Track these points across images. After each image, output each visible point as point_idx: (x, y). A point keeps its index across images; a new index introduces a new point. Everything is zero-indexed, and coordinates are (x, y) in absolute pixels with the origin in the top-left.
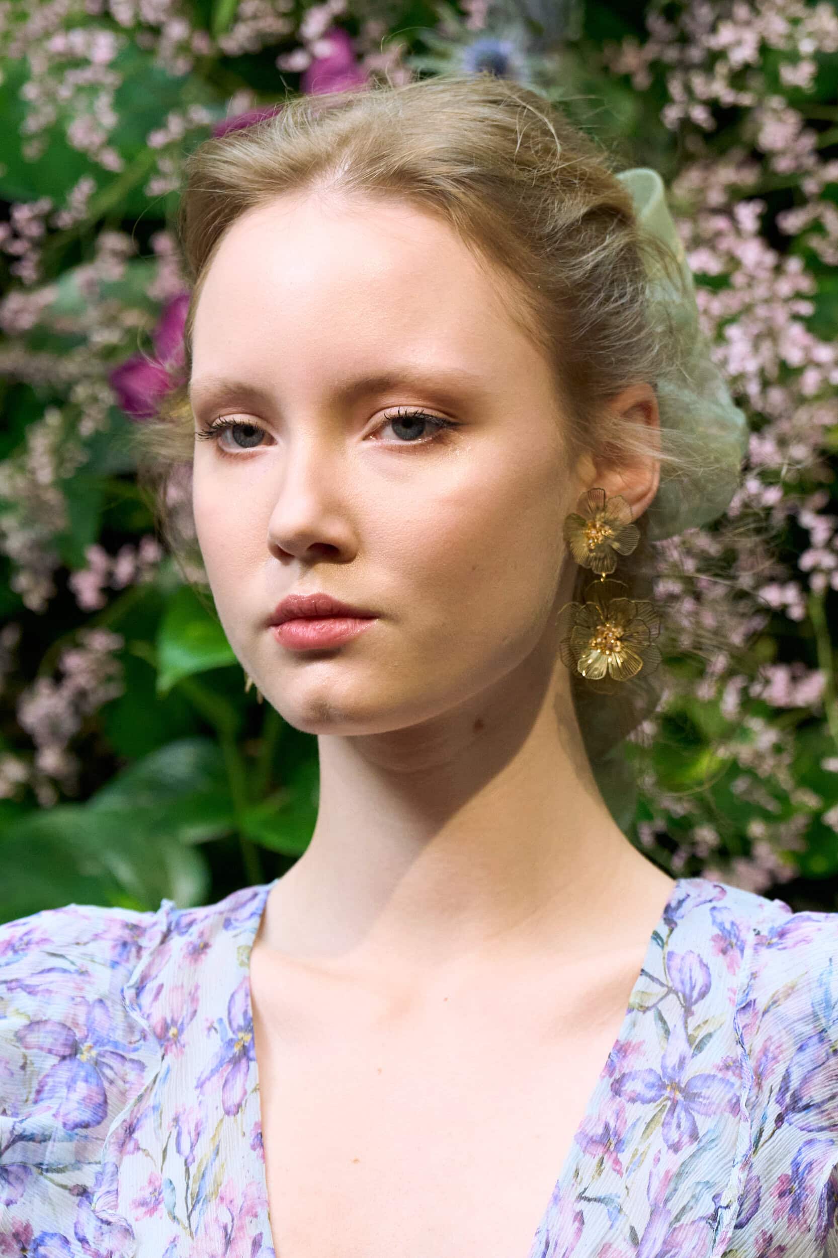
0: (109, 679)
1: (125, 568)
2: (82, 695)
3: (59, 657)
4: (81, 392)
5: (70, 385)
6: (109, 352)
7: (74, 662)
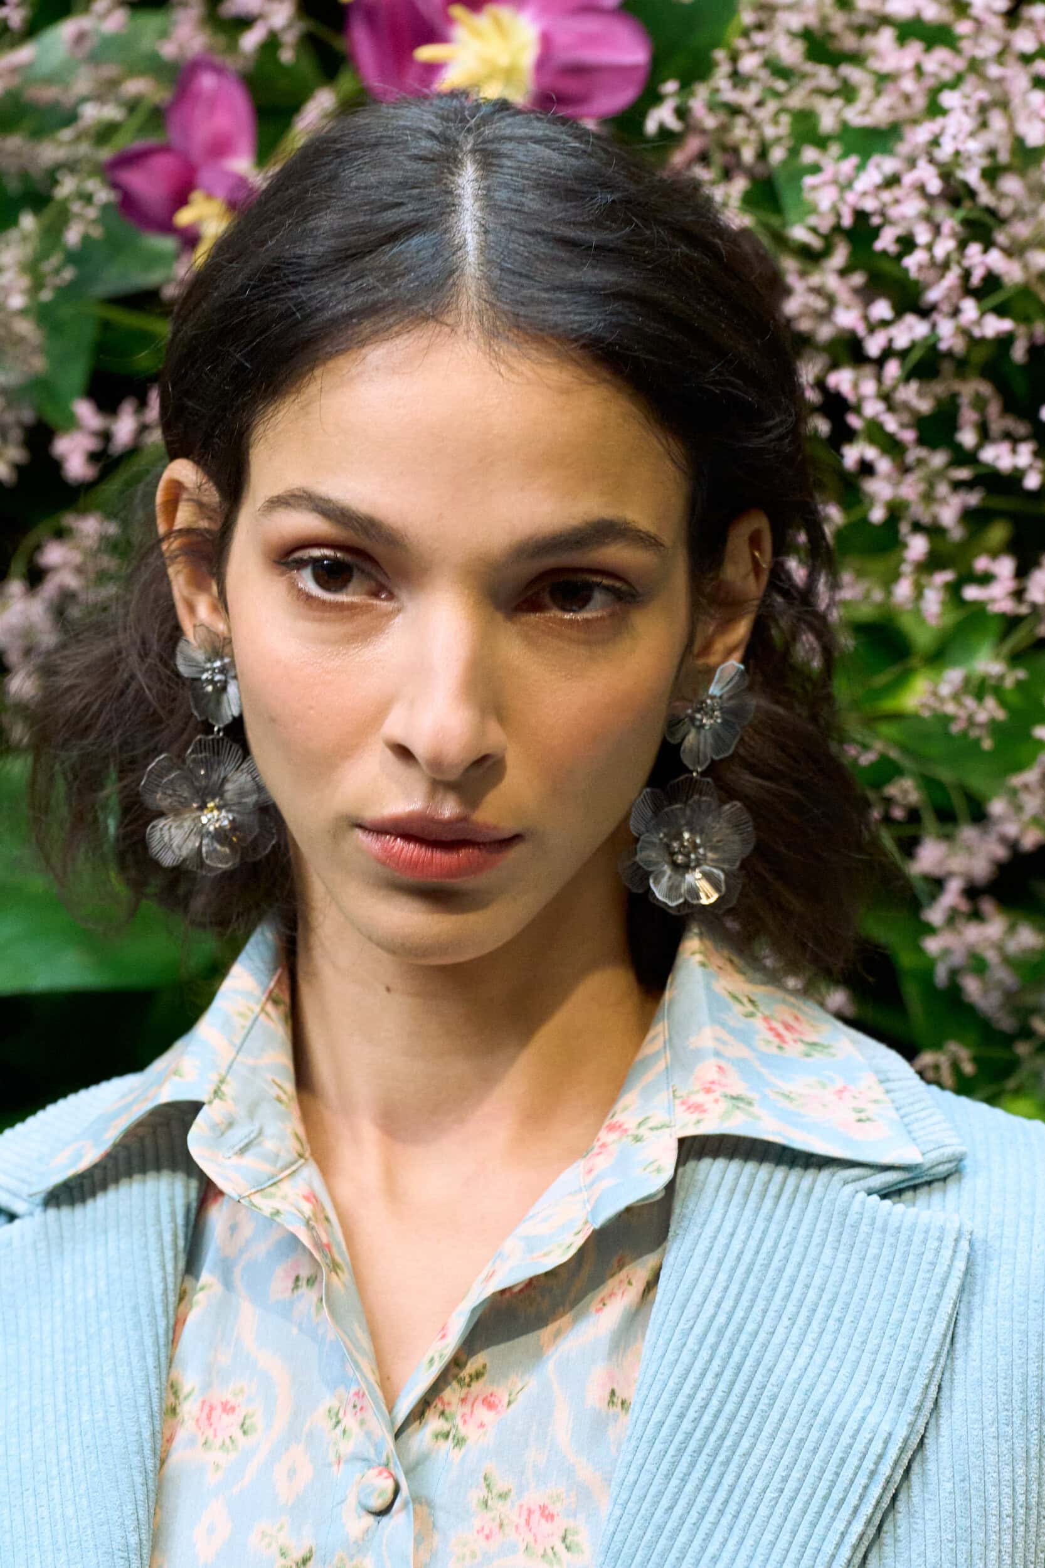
0: (102, 577)
1: (125, 427)
2: (67, 597)
3: (38, 548)
4: (67, 187)
5: (52, 177)
6: (105, 133)
7: (54, 554)
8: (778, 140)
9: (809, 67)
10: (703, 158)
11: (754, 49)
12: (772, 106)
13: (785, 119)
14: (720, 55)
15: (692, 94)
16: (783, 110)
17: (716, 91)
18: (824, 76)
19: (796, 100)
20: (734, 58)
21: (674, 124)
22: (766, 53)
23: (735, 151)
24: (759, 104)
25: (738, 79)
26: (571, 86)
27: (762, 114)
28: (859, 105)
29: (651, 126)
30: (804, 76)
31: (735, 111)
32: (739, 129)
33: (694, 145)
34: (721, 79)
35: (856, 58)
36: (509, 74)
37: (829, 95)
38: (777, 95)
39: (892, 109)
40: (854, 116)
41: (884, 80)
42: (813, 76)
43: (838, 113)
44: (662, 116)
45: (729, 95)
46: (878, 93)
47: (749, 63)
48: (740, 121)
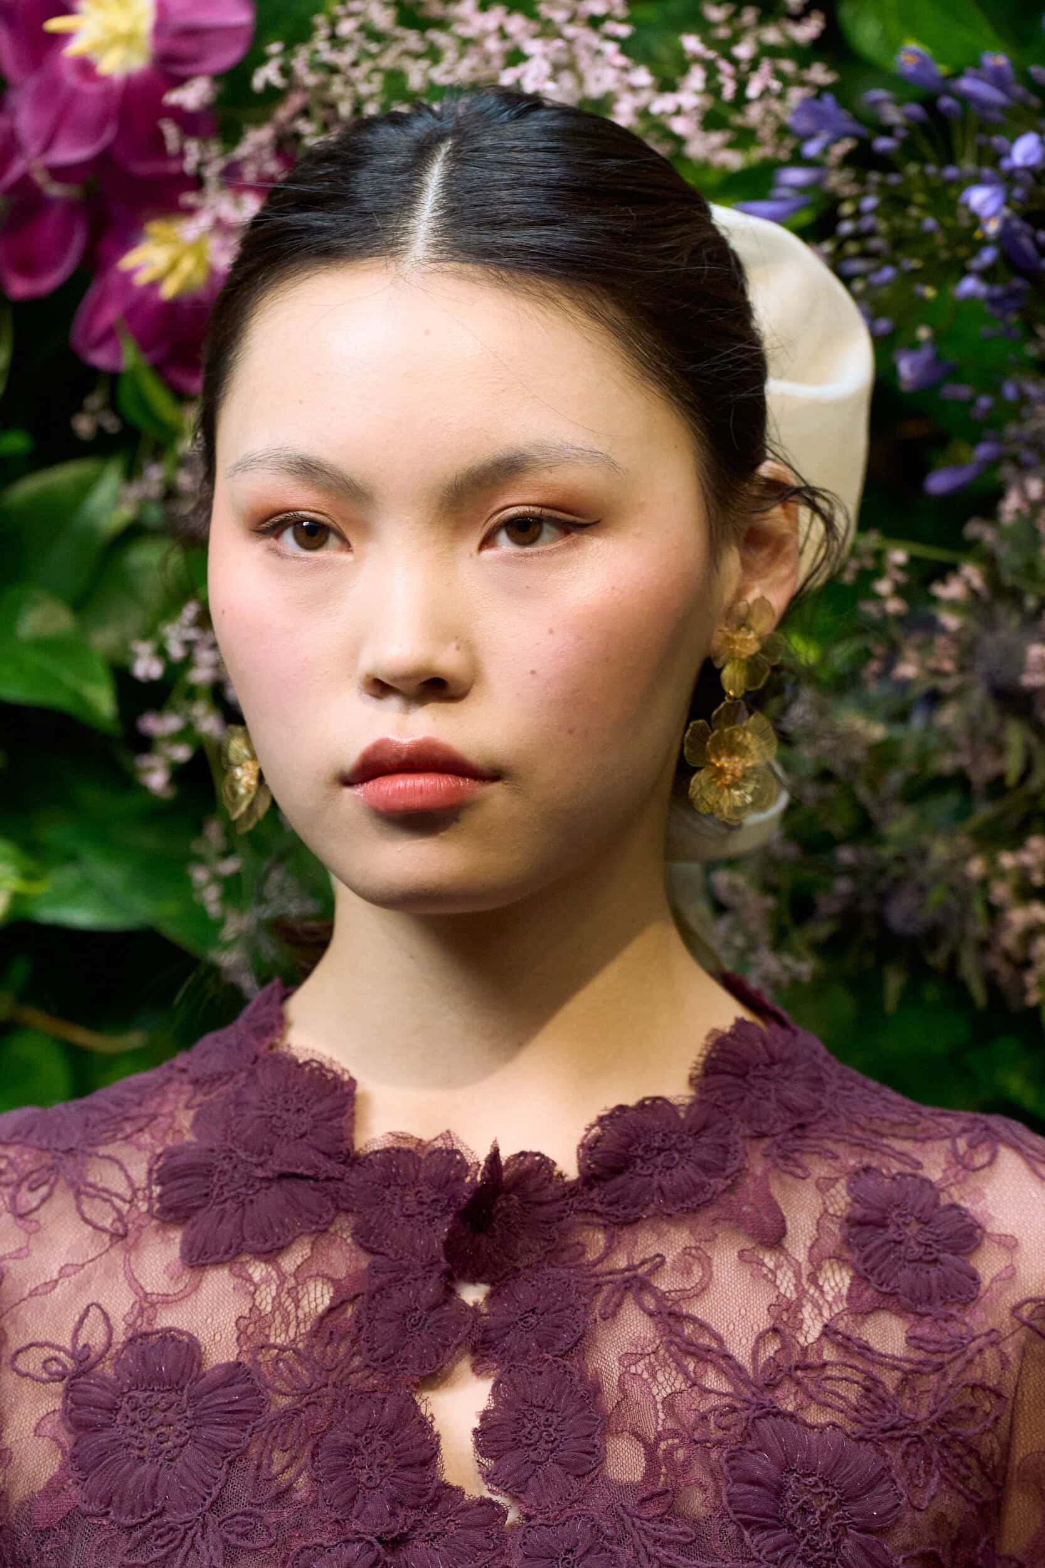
8: (372, 96)
9: (399, 32)
10: (305, 112)
11: (351, 15)
12: (366, 66)
13: (378, 78)
14: (320, 20)
15: (294, 55)
16: (375, 70)
17: (317, 52)
18: (412, 40)
19: (388, 61)
20: (333, 22)
21: (277, 81)
22: (361, 19)
23: (332, 106)
24: (355, 64)
25: (336, 41)
26: (186, 47)
27: (357, 73)
28: (444, 66)
29: (258, 82)
30: (396, 39)
31: (333, 70)
32: (337, 87)
33: (296, 101)
34: (320, 43)
35: (442, 24)
36: (128, 39)
37: (417, 56)
38: (372, 56)
39: (473, 70)
40: (440, 75)
41: (466, 43)
42: (403, 39)
43: (425, 73)
44: (267, 75)
45: (328, 55)
46: (462, 56)
47: (346, 27)
48: (337, 80)
